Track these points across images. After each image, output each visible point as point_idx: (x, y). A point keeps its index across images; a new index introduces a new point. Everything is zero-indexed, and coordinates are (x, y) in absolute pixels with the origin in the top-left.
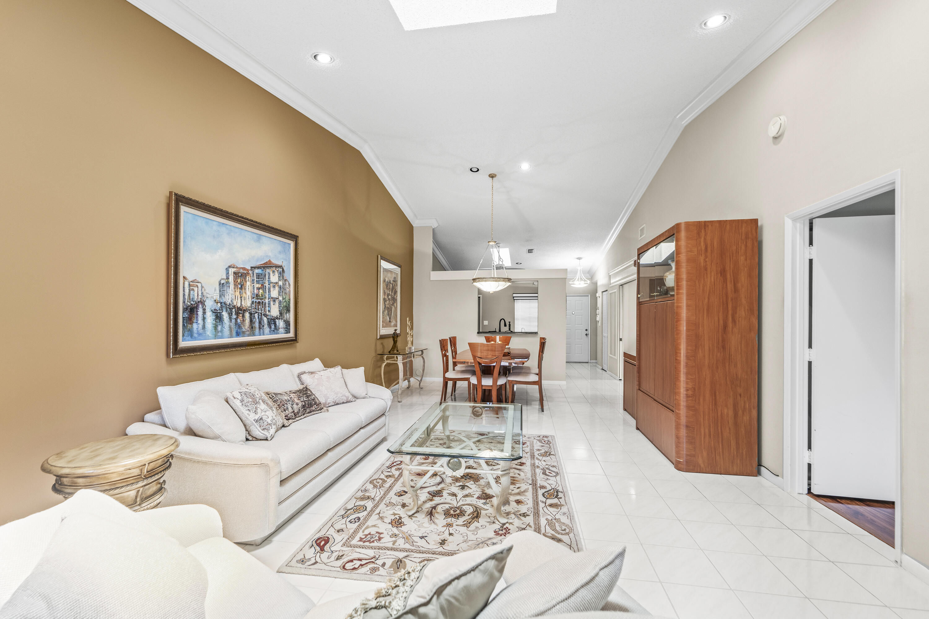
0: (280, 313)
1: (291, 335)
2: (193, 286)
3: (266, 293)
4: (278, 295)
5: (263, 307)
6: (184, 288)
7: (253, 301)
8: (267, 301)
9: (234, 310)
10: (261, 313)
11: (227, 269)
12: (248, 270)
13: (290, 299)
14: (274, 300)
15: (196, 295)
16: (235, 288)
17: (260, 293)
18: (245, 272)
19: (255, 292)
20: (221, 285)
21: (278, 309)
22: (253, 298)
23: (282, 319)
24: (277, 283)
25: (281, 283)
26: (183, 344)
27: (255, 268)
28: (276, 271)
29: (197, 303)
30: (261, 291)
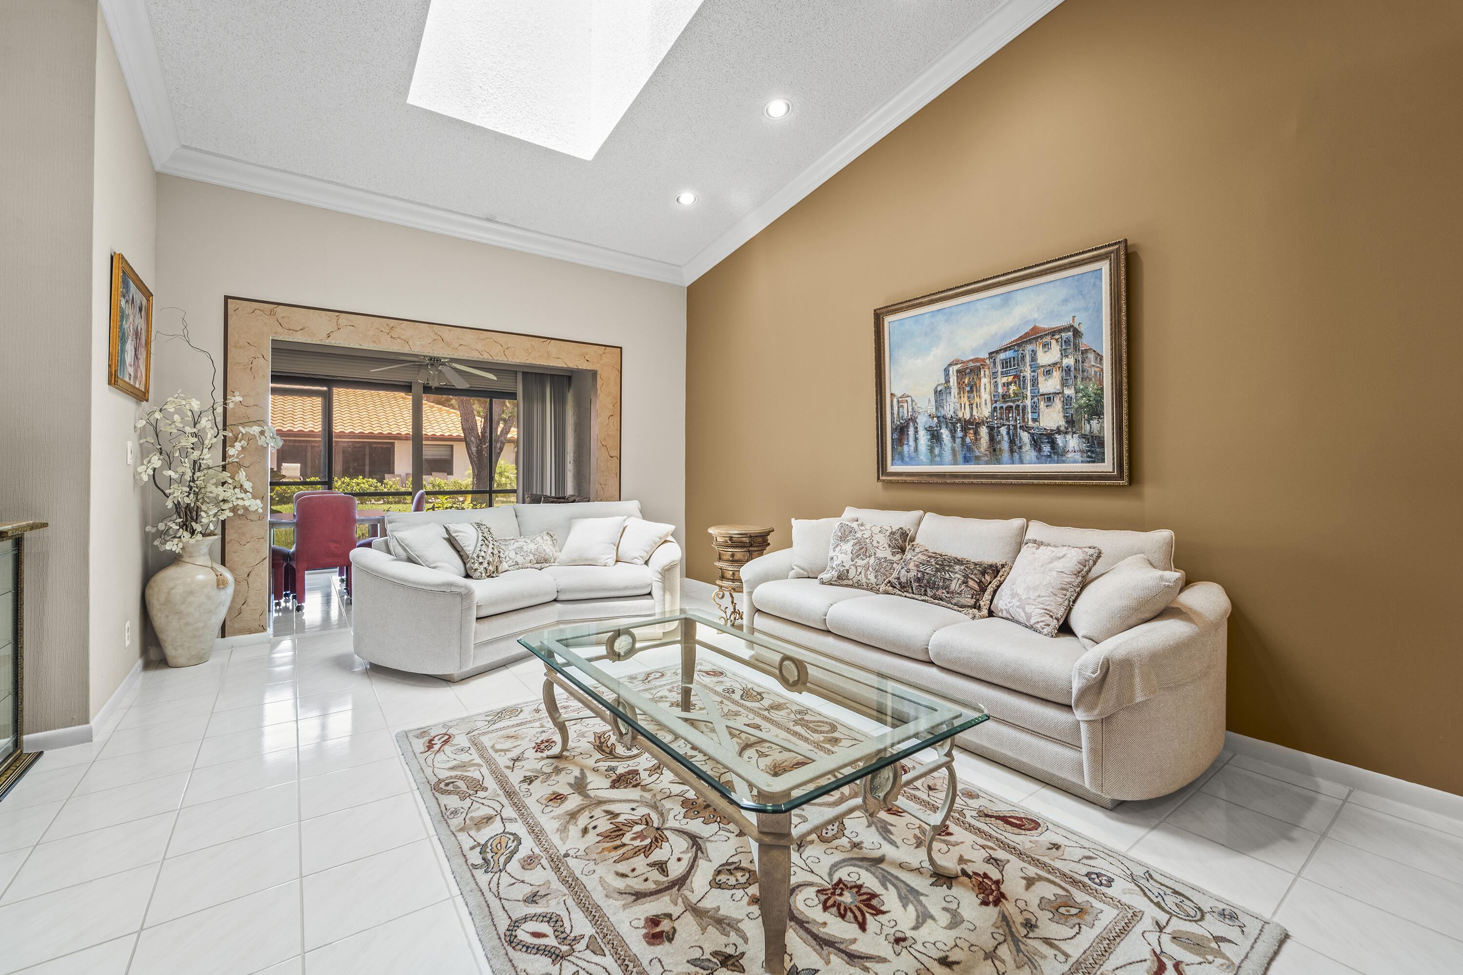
0: (1067, 422)
1: (1107, 466)
2: (902, 402)
3: (1025, 388)
4: (1059, 387)
5: (1019, 414)
6: (892, 406)
7: (995, 408)
8: (1028, 402)
9: (959, 425)
10: (1015, 427)
11: (946, 371)
12: (983, 360)
13: (1102, 389)
14: (1049, 398)
15: (906, 413)
16: (959, 393)
17: (1011, 391)
18: (978, 364)
19: (1000, 390)
20: (938, 393)
21: (1062, 414)
22: (996, 402)
23: (1074, 433)
24: (1055, 364)
25: (1069, 361)
26: (891, 468)
27: (997, 352)
28: (1053, 342)
29: (908, 421)
30: (1013, 388)
